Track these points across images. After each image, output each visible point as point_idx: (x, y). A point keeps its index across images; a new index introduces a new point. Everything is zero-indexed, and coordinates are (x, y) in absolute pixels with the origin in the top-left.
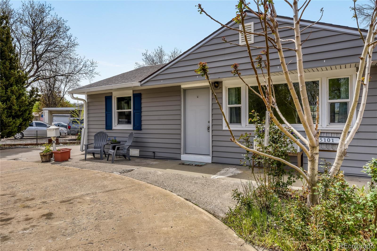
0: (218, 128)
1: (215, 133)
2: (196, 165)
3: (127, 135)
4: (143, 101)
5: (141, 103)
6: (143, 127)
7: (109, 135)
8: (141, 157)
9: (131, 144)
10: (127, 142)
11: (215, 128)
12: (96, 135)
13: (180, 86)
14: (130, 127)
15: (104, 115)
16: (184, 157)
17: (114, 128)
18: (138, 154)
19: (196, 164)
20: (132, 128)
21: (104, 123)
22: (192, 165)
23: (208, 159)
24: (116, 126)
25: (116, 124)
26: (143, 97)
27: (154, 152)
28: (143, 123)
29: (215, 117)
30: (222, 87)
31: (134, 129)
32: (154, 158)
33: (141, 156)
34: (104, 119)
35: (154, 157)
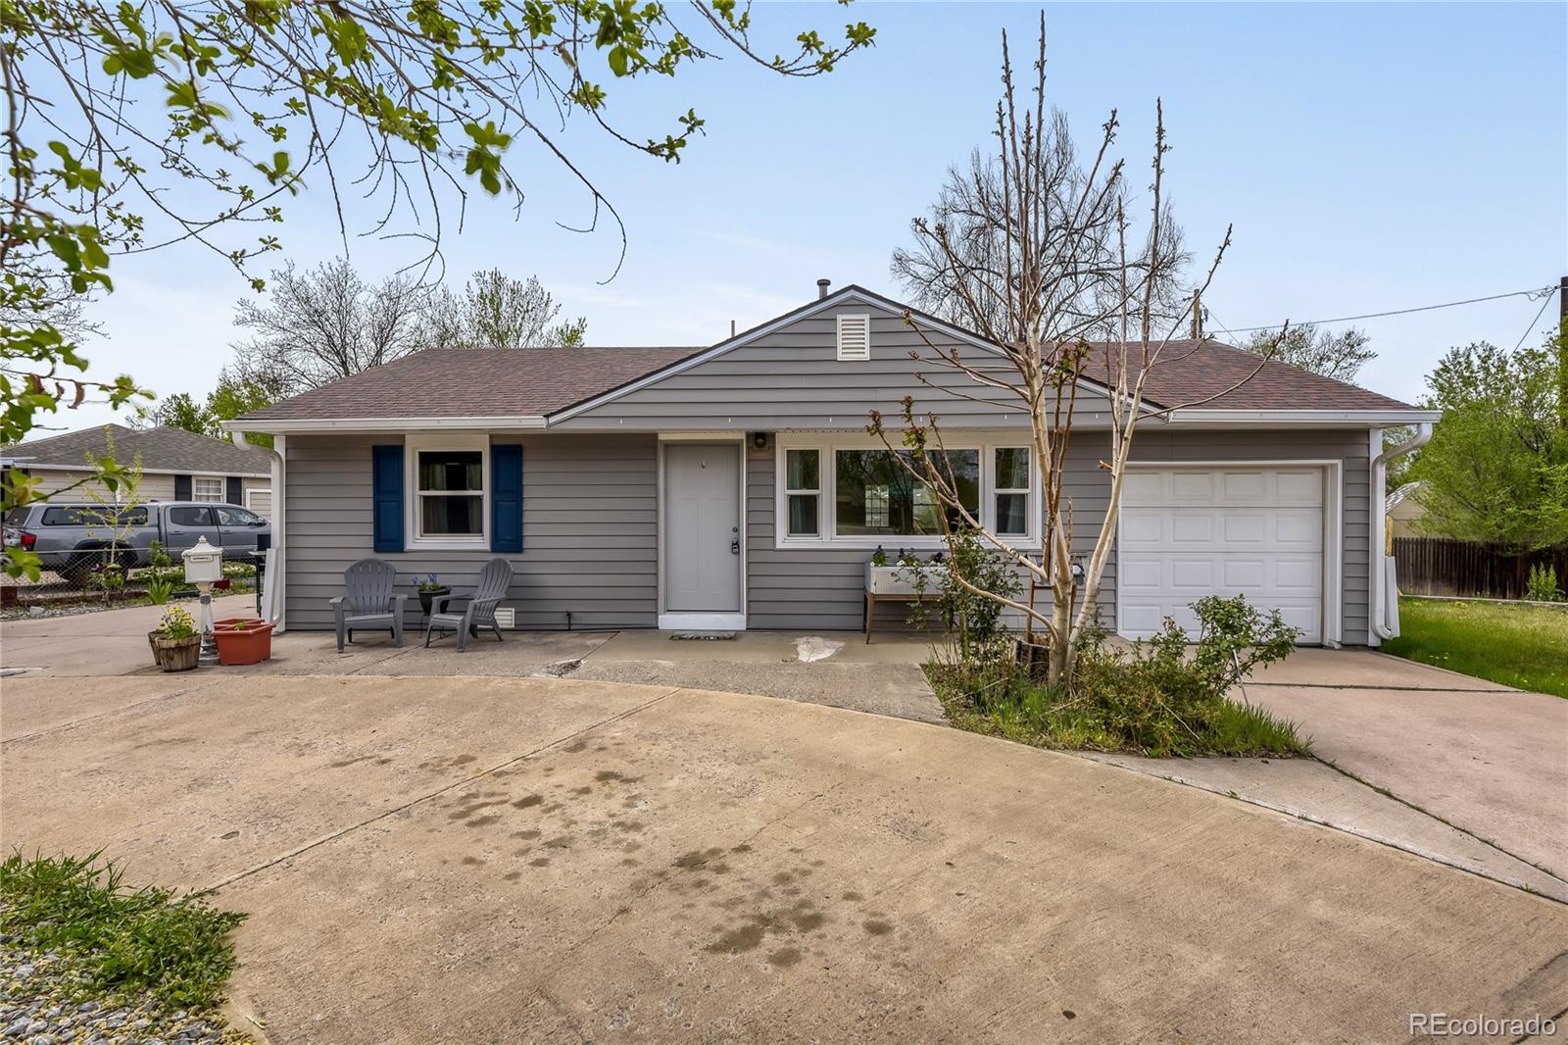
0: (766, 544)
1: (757, 557)
2: (718, 638)
3: (478, 568)
4: (527, 468)
5: (522, 473)
6: (528, 543)
7: (399, 567)
8: (520, 629)
9: (506, 593)
10: (481, 587)
11: (757, 544)
12: (352, 570)
13: (656, 435)
14: (478, 543)
15: (370, 504)
16: (668, 622)
17: (409, 545)
18: (510, 622)
19: (720, 635)
20: (487, 546)
21: (370, 530)
22: (706, 638)
23: (737, 622)
24: (417, 540)
25: (418, 536)
26: (526, 455)
27: (569, 614)
28: (528, 531)
29: (756, 518)
30: (774, 448)
31: (495, 549)
32: (569, 630)
33: (518, 628)
34: (370, 517)
35: (569, 625)
